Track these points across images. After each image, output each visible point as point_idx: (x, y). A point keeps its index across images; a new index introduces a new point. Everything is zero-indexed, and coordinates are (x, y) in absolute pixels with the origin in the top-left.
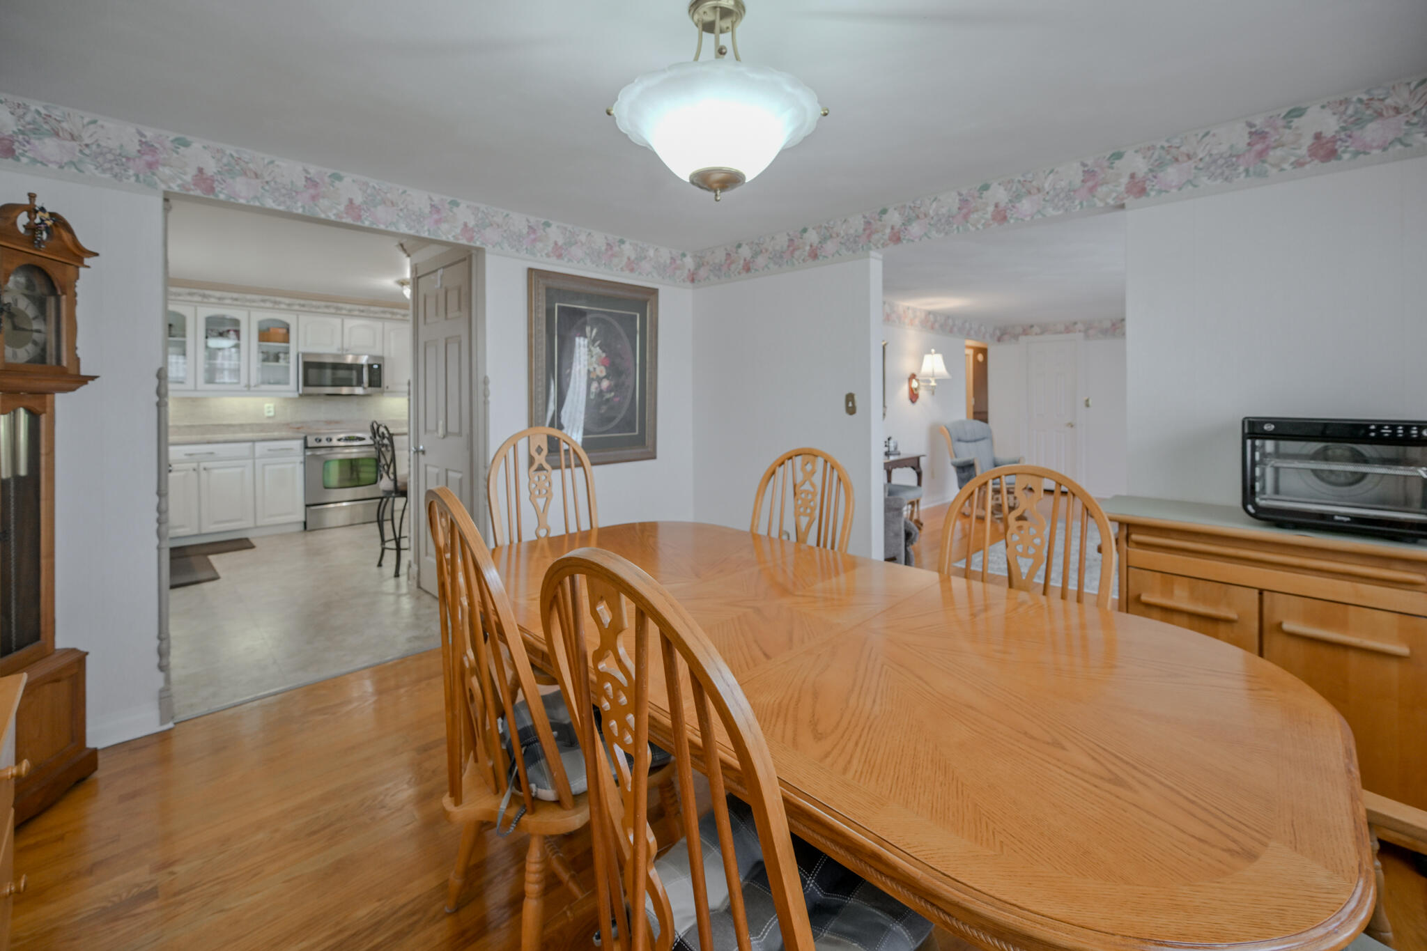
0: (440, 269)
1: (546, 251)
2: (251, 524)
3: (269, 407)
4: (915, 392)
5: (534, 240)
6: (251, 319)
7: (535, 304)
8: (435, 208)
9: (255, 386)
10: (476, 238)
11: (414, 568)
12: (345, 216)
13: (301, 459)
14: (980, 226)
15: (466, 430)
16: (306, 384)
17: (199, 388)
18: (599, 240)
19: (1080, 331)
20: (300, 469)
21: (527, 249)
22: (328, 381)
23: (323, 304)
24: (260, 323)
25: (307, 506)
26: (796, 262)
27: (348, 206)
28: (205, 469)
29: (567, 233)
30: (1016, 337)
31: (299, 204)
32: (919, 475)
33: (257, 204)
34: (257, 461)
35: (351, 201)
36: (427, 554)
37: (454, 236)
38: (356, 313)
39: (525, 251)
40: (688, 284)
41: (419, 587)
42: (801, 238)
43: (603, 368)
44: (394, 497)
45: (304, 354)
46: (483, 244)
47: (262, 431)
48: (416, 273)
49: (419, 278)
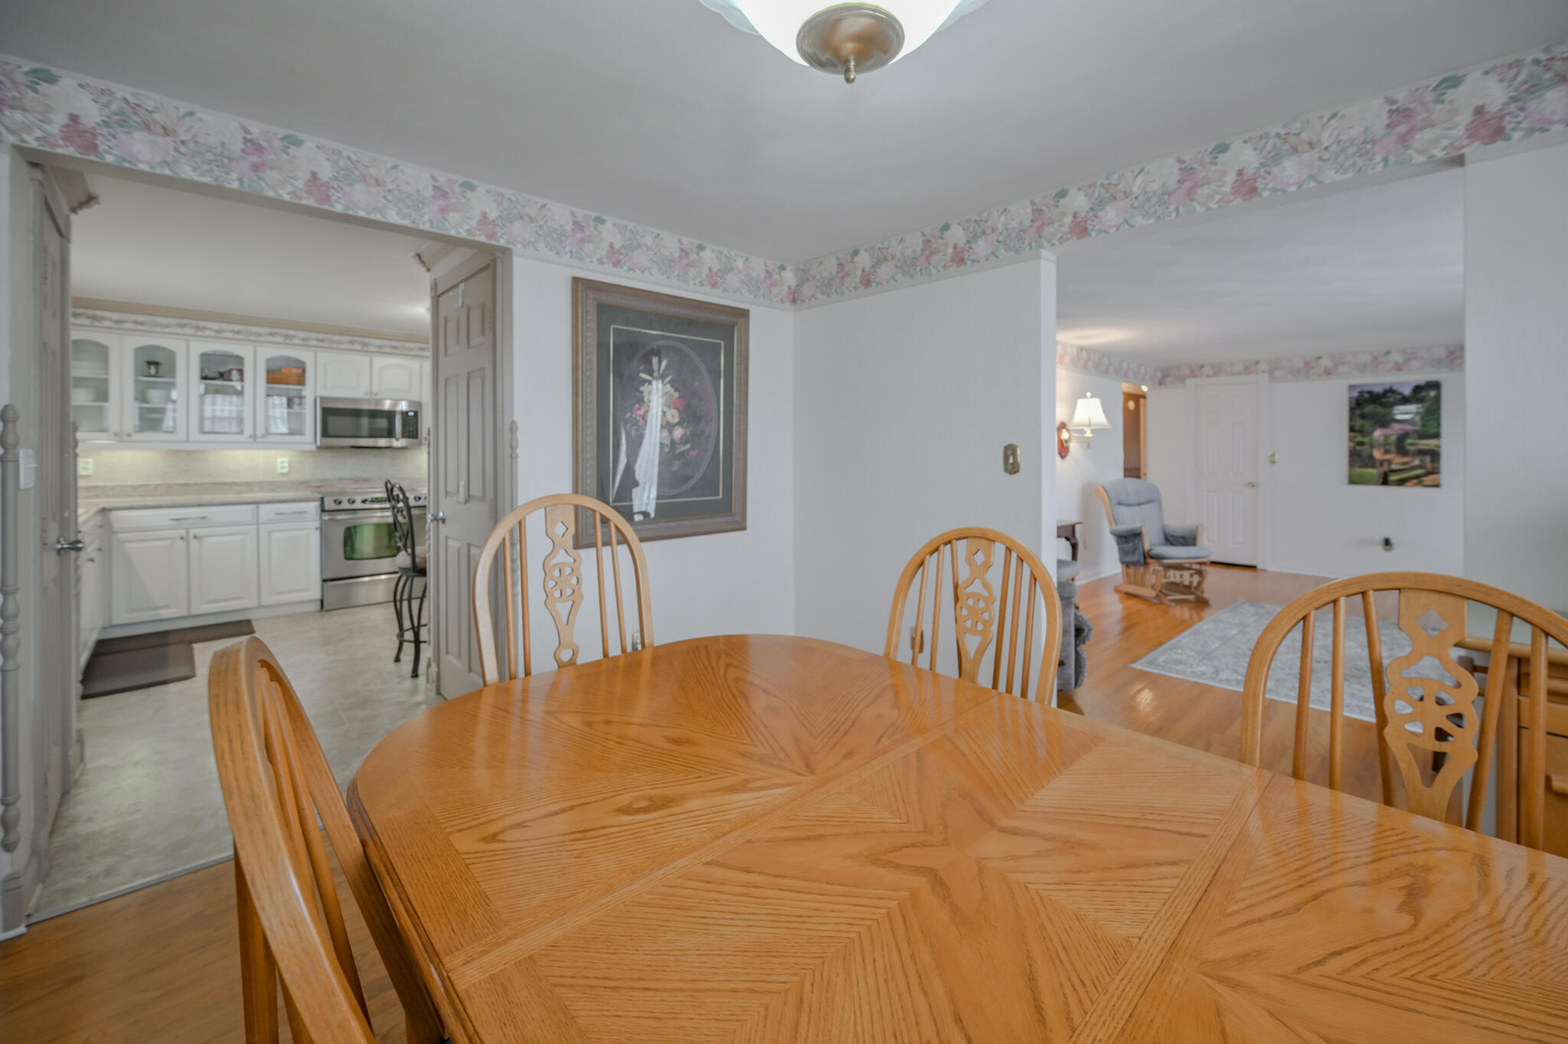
0: (461, 282)
1: (598, 256)
2: (254, 604)
3: (282, 462)
4: (1065, 445)
5: (582, 241)
6: (257, 357)
7: (582, 325)
8: (440, 192)
9: (262, 437)
10: (499, 234)
11: (434, 668)
12: (305, 195)
13: (317, 524)
14: (1213, 205)
15: (490, 494)
16: (325, 434)
17: (192, 438)
18: (671, 243)
19: (1263, 372)
20: (315, 537)
21: (571, 252)
22: (365, 431)
23: (346, 338)
24: (269, 361)
25: (324, 581)
26: (934, 271)
27: (309, 181)
28: (195, 537)
29: (628, 232)
30: (1182, 379)
31: (234, 176)
32: (1074, 546)
33: (167, 172)
34: (261, 527)
35: (314, 175)
36: (447, 652)
37: (467, 231)
38: (388, 350)
39: (569, 255)
40: (788, 305)
41: (439, 693)
42: (941, 238)
43: (675, 412)
44: (413, 577)
45: (323, 399)
46: (509, 242)
47: (273, 490)
48: (436, 291)
49: (439, 296)
